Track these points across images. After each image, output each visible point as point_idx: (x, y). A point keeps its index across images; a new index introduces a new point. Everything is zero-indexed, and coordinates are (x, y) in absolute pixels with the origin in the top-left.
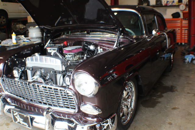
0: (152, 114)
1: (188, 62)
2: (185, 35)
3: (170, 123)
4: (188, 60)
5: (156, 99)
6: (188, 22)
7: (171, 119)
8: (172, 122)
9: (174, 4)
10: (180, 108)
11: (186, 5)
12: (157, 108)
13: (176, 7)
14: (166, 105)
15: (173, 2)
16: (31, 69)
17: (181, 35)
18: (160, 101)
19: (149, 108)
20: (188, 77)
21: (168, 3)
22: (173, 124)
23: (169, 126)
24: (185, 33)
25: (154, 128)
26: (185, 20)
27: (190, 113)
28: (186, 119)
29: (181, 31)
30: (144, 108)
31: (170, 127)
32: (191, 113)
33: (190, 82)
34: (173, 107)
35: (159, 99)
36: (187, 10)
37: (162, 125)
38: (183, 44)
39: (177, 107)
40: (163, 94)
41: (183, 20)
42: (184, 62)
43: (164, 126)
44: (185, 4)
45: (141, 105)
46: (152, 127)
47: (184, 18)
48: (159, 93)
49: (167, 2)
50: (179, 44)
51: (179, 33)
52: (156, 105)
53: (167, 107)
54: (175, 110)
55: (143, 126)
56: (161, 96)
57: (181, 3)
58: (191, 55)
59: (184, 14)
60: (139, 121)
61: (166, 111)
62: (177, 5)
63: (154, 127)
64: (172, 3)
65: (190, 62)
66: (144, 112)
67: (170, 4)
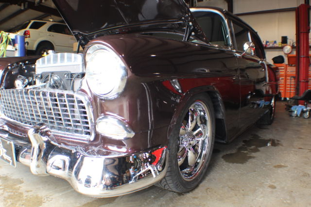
0: (240, 172)
1: (297, 116)
2: (291, 87)
3: (273, 185)
4: (296, 112)
5: (247, 153)
6: (296, 70)
7: (274, 181)
8: (275, 185)
9: (276, 45)
10: (289, 166)
11: (293, 47)
12: (249, 164)
13: (278, 50)
14: (264, 162)
15: (275, 42)
16: (39, 76)
17: (285, 87)
18: (255, 156)
19: (235, 164)
20: (298, 131)
21: (268, 44)
22: (278, 187)
23: (270, 190)
24: (291, 85)
25: (242, 192)
26: (291, 66)
27: (306, 173)
28: (301, 181)
29: (286, 82)
30: (227, 163)
31: (272, 192)
32: (309, 174)
33: (302, 137)
34: (276, 165)
35: (253, 154)
36: (295, 53)
37: (257, 188)
38: (288, 99)
39: (283, 164)
40: (259, 149)
41: (288, 66)
42: (291, 116)
43: (261, 190)
44: (291, 45)
45: (222, 159)
46: (239, 190)
47: (290, 64)
48: (253, 147)
49: (267, 42)
50: (283, 99)
51: (282, 84)
52: (247, 161)
53: (266, 163)
54: (281, 169)
55: (222, 187)
56: (256, 150)
57: (285, 44)
58: (300, 105)
59: (289, 58)
60: (215, 179)
61: (264, 168)
62: (280, 46)
63: (243, 190)
64: (273, 44)
65: (299, 115)
66: (226, 169)
67: (271, 45)
